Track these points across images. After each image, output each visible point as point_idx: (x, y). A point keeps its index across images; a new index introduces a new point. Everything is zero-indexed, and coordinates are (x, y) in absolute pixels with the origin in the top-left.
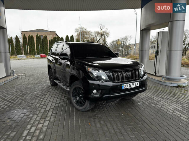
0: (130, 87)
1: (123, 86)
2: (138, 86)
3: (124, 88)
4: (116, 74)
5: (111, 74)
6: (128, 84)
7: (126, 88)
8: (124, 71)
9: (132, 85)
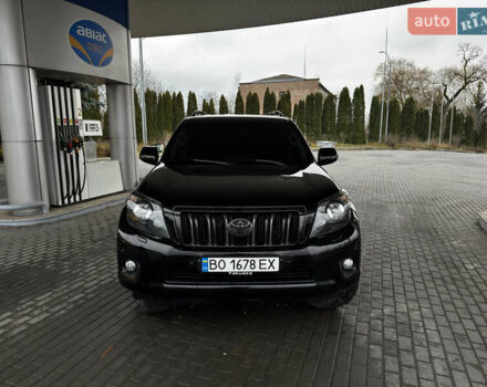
0: (236, 270)
1: (204, 261)
2: (271, 269)
3: (210, 271)
4: (196, 222)
5: (178, 219)
6: (228, 260)
7: (218, 270)
8: (229, 215)
9: (243, 263)
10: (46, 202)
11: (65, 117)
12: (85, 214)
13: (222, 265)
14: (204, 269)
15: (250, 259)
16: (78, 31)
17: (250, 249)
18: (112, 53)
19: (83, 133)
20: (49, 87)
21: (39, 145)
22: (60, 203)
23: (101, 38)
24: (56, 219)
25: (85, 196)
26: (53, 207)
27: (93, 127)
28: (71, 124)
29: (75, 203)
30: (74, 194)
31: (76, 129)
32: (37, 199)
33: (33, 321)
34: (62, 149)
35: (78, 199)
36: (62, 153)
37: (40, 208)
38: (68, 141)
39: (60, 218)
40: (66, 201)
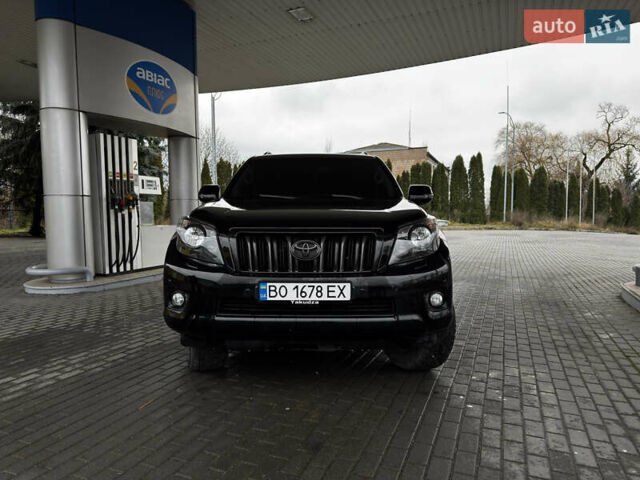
0: (300, 298)
1: (262, 287)
2: (341, 298)
3: (269, 299)
4: (254, 245)
5: (233, 241)
6: (290, 286)
7: (278, 298)
8: (293, 237)
9: (308, 290)
10: (90, 267)
11: (118, 170)
12: (136, 286)
13: (283, 292)
14: (262, 296)
15: (316, 285)
16: (138, 73)
17: (318, 275)
18: (176, 100)
19: (138, 190)
20: (102, 135)
21: (87, 200)
22: (107, 272)
23: (164, 82)
24: (101, 288)
25: (137, 265)
26: (98, 275)
27: (150, 184)
28: (125, 179)
29: (125, 272)
30: (125, 261)
31: (130, 185)
32: (80, 264)
33: (63, 377)
34: (113, 207)
35: (128, 268)
36: (112, 212)
37: (82, 275)
38: (120, 197)
39: (106, 288)
40: (115, 270)
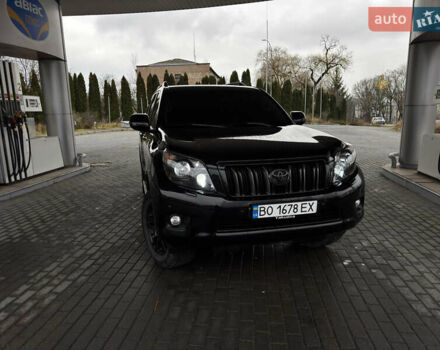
0: (282, 215)
1: (255, 209)
2: (311, 212)
3: (259, 217)
4: (240, 175)
5: (223, 173)
6: (275, 206)
7: (266, 216)
9: (288, 208)
11: (5, 92)
13: (270, 211)
15: (293, 204)
17: (288, 196)
19: (24, 108)
22: (7, 182)
25: (30, 173)
26: (1, 185)
27: (33, 103)
28: (12, 99)
29: (22, 180)
30: (20, 172)
31: (17, 104)
34: (6, 125)
35: (23, 177)
36: (5, 129)
38: (10, 116)
40: (13, 179)
